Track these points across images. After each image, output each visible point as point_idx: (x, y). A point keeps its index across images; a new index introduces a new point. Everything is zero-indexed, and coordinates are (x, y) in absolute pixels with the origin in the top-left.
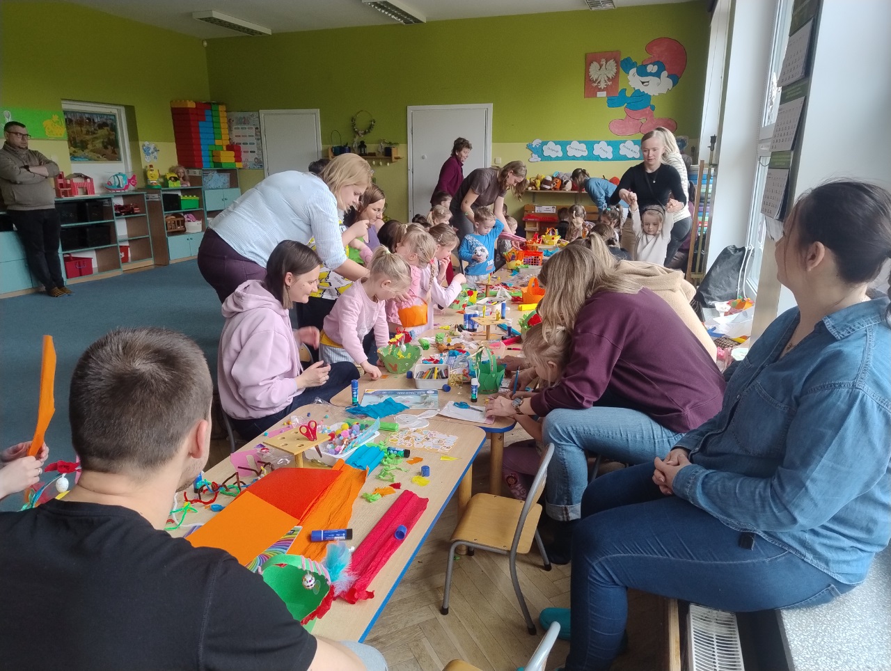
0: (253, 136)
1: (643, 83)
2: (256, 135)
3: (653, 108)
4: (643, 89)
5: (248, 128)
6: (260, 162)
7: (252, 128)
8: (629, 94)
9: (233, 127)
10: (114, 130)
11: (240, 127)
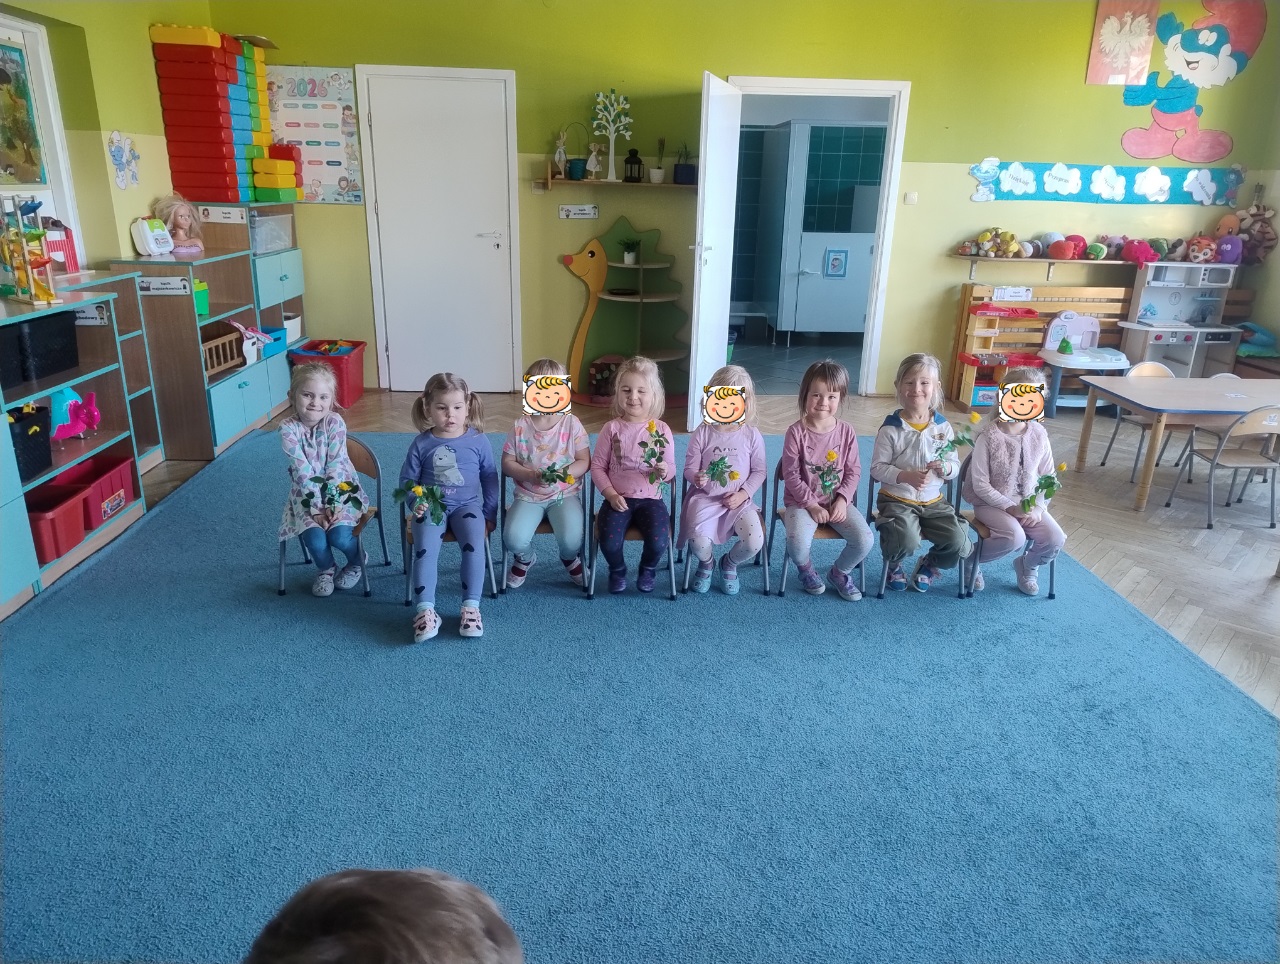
0: (337, 126)
1: (1189, 63)
2: (345, 122)
3: (1199, 110)
4: (1187, 75)
5: (324, 106)
6: (355, 188)
7: (335, 107)
8: (1162, 82)
9: (280, 103)
10: (22, 92)
11: (300, 102)
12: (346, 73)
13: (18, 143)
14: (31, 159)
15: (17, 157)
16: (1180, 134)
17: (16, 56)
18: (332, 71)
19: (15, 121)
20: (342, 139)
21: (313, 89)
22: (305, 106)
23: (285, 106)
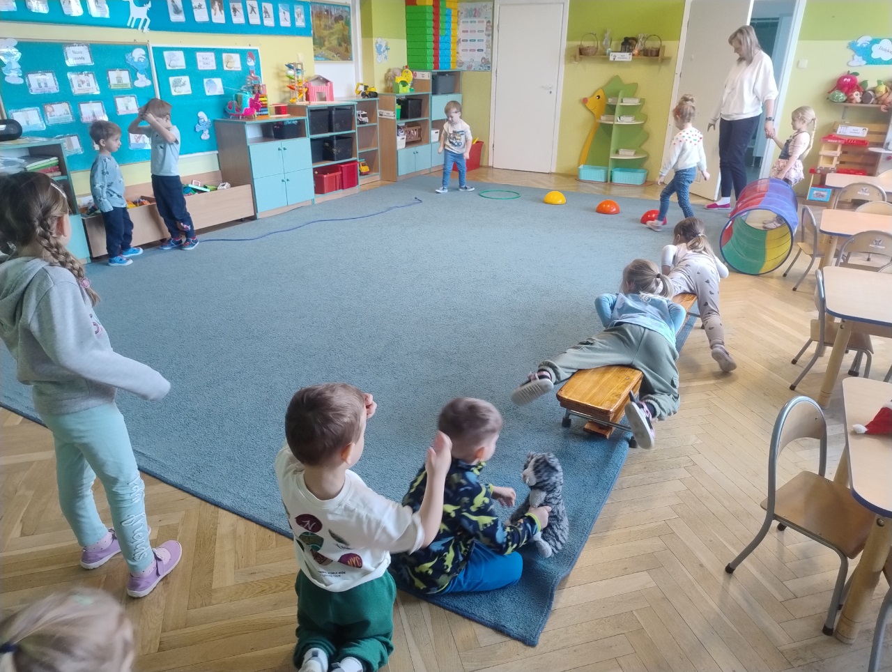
0: (483, 31)
2: (487, 29)
5: (479, 22)
6: (488, 62)
7: (483, 22)
9: (461, 21)
10: (348, 23)
11: (469, 20)
12: (490, 5)
13: (343, 44)
14: (348, 50)
15: (342, 50)
17: (347, 9)
18: (484, 4)
19: (343, 35)
20: (485, 38)
21: (475, 13)
22: (471, 22)
23: (463, 22)
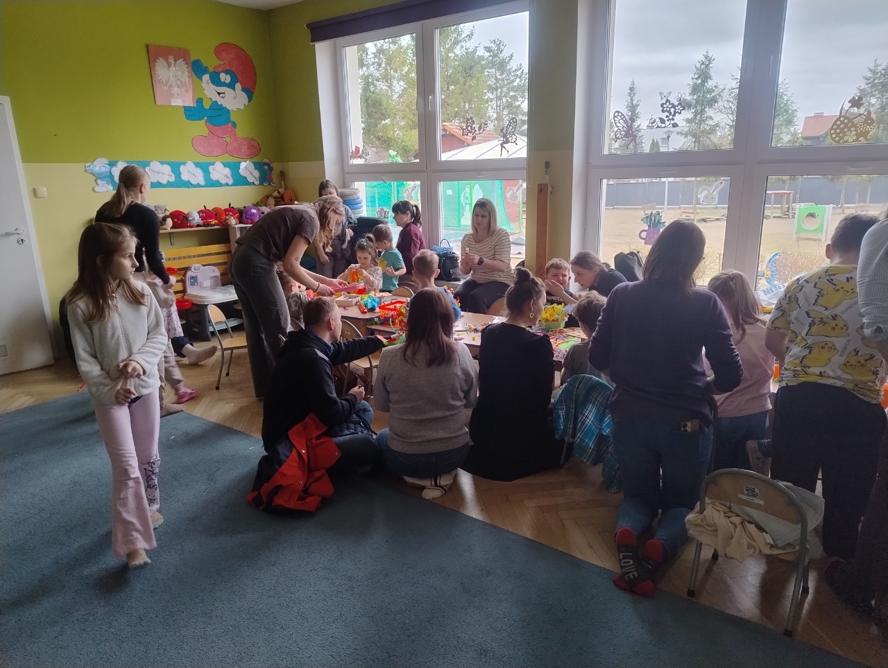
1: (219, 94)
3: (234, 125)
4: (220, 101)
8: (207, 105)
16: (228, 139)
